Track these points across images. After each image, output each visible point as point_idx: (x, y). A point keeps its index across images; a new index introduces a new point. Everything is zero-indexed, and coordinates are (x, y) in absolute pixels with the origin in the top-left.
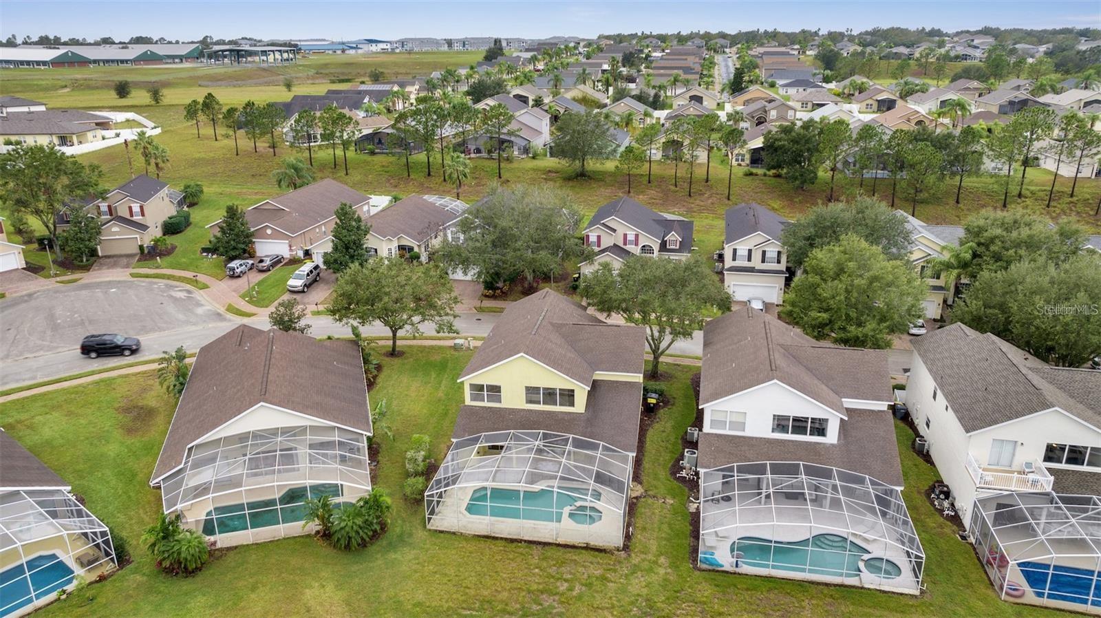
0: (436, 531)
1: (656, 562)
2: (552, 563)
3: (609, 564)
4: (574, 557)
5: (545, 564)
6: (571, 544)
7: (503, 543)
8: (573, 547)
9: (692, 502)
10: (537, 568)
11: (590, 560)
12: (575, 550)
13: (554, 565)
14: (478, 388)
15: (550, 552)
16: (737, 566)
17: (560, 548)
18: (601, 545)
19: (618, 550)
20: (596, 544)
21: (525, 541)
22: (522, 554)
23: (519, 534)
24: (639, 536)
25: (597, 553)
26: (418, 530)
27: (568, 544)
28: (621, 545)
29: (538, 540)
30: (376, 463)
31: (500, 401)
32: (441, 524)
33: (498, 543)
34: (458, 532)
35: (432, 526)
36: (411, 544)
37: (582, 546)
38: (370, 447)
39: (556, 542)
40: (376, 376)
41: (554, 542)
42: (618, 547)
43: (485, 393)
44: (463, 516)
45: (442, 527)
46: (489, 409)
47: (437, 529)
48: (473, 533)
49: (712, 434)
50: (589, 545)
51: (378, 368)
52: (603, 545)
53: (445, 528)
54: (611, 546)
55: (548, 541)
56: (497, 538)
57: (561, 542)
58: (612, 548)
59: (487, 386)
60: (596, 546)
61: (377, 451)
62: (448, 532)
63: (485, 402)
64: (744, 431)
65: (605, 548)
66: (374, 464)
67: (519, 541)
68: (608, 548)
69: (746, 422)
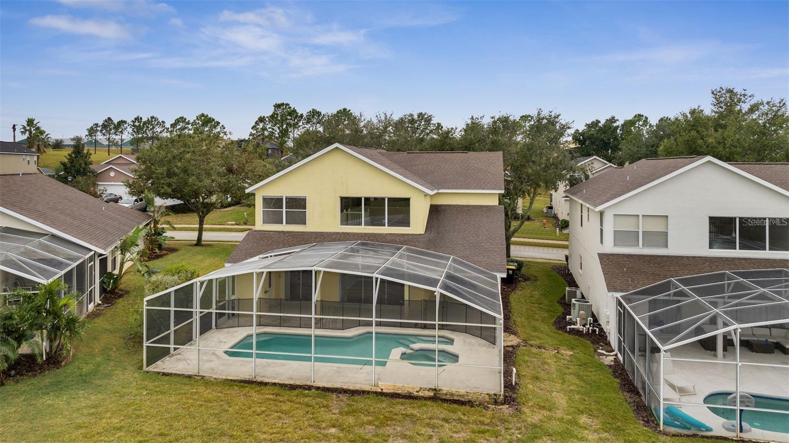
0: (159, 373)
1: (574, 422)
2: (365, 419)
3: (482, 423)
4: (410, 411)
5: (351, 420)
6: (405, 392)
7: (276, 390)
8: (409, 397)
9: (603, 354)
10: (334, 426)
11: (443, 416)
12: (411, 401)
13: (370, 423)
14: (273, 203)
15: (361, 403)
16: (741, 430)
17: (383, 398)
18: (462, 391)
19: (496, 402)
20: (454, 390)
21: (318, 388)
22: (308, 405)
23: (309, 379)
24: (530, 386)
25: (455, 406)
26: (126, 371)
27: (398, 392)
28: (500, 395)
29: (342, 386)
30: (110, 305)
31: (304, 222)
32: (172, 366)
33: (265, 390)
34: (198, 376)
35: (155, 368)
36: (100, 386)
37: (426, 396)
38: (113, 292)
39: (376, 389)
40: (167, 254)
41: (372, 389)
42: (495, 397)
43: (284, 210)
44: (216, 359)
45: (173, 369)
46: (288, 234)
47: (163, 371)
48: (224, 377)
49: (618, 254)
50: (439, 394)
51: (173, 250)
52: (467, 392)
53: (176, 370)
54: (483, 395)
55: (360, 388)
56: (266, 384)
57: (386, 389)
58: (483, 398)
59: (286, 199)
60: (452, 395)
61: (121, 296)
62: (179, 375)
63: (282, 223)
64: (667, 247)
65: (470, 398)
66: (106, 305)
67: (306, 387)
68: (476, 398)
69: (668, 231)
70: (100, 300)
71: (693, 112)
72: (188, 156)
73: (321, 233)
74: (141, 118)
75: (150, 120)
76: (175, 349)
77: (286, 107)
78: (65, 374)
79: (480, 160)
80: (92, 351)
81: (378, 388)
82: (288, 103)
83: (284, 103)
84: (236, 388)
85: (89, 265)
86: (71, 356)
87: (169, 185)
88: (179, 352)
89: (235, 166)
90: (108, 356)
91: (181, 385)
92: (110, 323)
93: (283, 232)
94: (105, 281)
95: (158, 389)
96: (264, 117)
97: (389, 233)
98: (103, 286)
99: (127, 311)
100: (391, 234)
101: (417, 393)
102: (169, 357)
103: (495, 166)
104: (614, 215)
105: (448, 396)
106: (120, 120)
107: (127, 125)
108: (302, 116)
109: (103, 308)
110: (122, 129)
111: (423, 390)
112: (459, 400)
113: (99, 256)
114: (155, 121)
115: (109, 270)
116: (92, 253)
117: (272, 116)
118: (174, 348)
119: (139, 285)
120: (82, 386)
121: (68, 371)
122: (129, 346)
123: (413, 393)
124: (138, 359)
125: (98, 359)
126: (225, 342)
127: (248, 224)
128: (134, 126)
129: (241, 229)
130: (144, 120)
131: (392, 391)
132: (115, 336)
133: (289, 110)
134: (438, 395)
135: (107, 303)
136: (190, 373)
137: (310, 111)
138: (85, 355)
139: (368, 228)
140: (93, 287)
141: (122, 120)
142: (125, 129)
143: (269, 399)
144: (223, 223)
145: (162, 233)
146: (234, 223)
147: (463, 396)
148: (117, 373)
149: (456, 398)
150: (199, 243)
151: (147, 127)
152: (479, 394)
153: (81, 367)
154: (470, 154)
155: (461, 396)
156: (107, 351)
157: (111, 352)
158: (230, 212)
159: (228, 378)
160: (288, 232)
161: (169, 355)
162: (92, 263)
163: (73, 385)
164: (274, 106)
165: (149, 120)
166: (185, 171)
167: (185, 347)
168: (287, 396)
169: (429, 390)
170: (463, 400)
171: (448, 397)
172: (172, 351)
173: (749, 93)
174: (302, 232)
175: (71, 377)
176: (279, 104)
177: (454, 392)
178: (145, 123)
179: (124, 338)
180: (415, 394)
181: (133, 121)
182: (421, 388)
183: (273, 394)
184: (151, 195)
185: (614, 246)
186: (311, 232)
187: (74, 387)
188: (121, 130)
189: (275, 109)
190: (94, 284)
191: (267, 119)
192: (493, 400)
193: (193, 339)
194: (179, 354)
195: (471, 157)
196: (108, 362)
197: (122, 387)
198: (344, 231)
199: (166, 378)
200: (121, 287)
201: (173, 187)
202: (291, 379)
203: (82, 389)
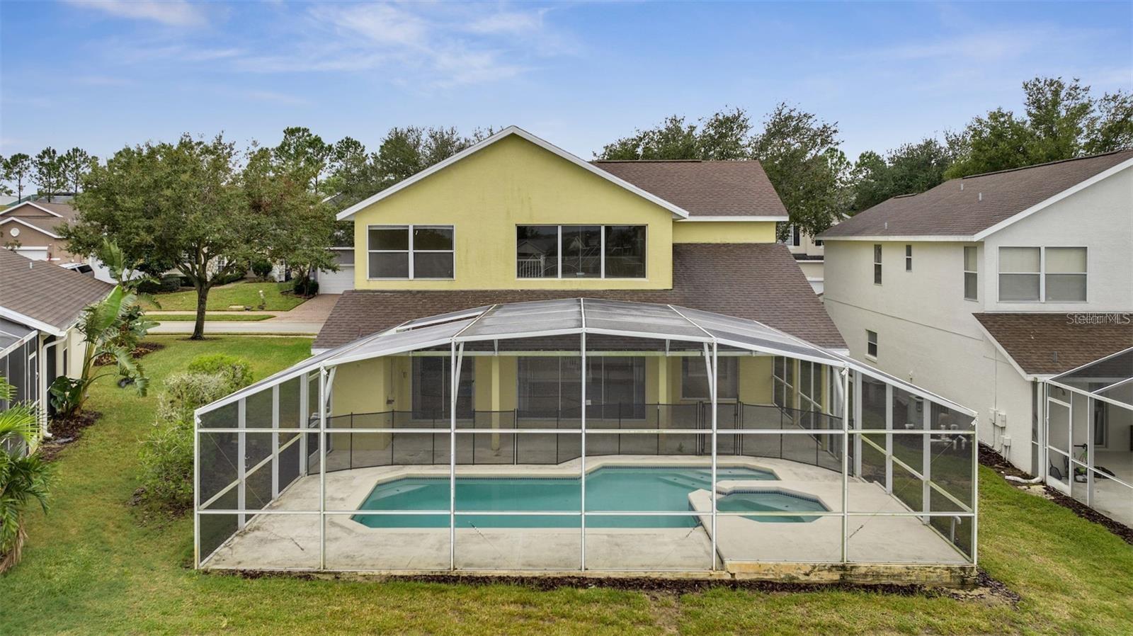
0: (233, 573)
6: (781, 576)
7: (515, 592)
8: (792, 586)
9: (1018, 482)
14: (388, 239)
18: (898, 567)
19: (963, 584)
20: (880, 566)
21: (600, 582)
26: (156, 573)
27: (766, 577)
28: (973, 568)
29: (647, 575)
30: (71, 439)
31: (449, 273)
32: (256, 555)
33: (491, 592)
34: (325, 573)
35: (217, 562)
36: (107, 614)
37: (823, 581)
38: (69, 414)
39: (720, 575)
40: (147, 352)
41: (711, 575)
42: (962, 574)
43: (411, 251)
44: (345, 534)
45: (259, 561)
46: (420, 295)
47: (241, 567)
48: (384, 573)
49: (1007, 314)
50: (850, 575)
51: (156, 347)
52: (907, 568)
53: (269, 563)
54: (938, 570)
55: (688, 575)
56: (485, 580)
57: (742, 573)
58: (938, 576)
59: (415, 231)
60: (877, 575)
61: (88, 423)
62: (281, 574)
63: (408, 277)
64: (1085, 300)
65: (914, 578)
66: (62, 440)
67: (574, 581)
68: (924, 579)
69: (1088, 273)
70: (49, 431)
71: (994, 116)
72: (185, 177)
73: (481, 291)
74: (54, 152)
75: (72, 154)
76: (248, 517)
77: (303, 134)
78: (12, 594)
79: (727, 173)
80: (64, 536)
81: (724, 572)
82: (307, 128)
83: (300, 128)
84: (428, 594)
85: (30, 357)
86: (19, 550)
87: (150, 230)
88: (255, 524)
89: (266, 199)
90: (102, 542)
91: (299, 598)
92: (86, 474)
93: (410, 292)
94: (54, 394)
95: (250, 612)
96: (267, 149)
97: (607, 289)
98: (51, 405)
99: (112, 449)
100: (612, 290)
101: (807, 578)
102: (237, 535)
103: (757, 181)
104: (1000, 247)
105: (869, 579)
106: (17, 154)
107: (30, 162)
108: (330, 148)
109: (57, 446)
110: (21, 169)
111: (819, 571)
112: (891, 585)
113: (45, 342)
114: (81, 155)
115: (60, 373)
116: (34, 334)
117: (282, 147)
118: (246, 515)
119: (116, 401)
120: (61, 618)
121: (18, 586)
122: (140, 518)
123: (798, 578)
124: (172, 546)
125: (82, 551)
126: (342, 499)
127: (266, 308)
128: (42, 164)
129: (256, 316)
130: (58, 154)
131: (754, 577)
132: (104, 499)
133: (308, 138)
134: (849, 578)
135: (63, 437)
136: (306, 569)
137: (343, 141)
138: (50, 545)
139: (570, 281)
140: (36, 403)
141: (19, 154)
142: (26, 169)
143: (511, 614)
144: (224, 309)
145: (136, 316)
146: (242, 307)
147: (900, 575)
148: (138, 581)
149: (884, 581)
150: (198, 335)
151: (66, 166)
152: (931, 569)
153: (47, 573)
154: (706, 164)
155: (895, 576)
156: (96, 531)
157: (106, 534)
158: (231, 291)
159: (394, 573)
160: (418, 292)
161: (238, 532)
162: (35, 354)
163: (36, 618)
164: (285, 132)
165: (69, 154)
166: (178, 204)
167: (263, 512)
168: (548, 605)
169: (830, 570)
170: (900, 583)
171: (869, 581)
172: (242, 524)
173: (1082, 85)
174: (446, 292)
175: (27, 599)
176: (292, 129)
177: (882, 570)
178: (61, 159)
179: (125, 503)
180: (803, 578)
181: (39, 156)
182: (814, 567)
183: (515, 602)
184: (115, 248)
185: (1000, 299)
186: (462, 291)
187: (40, 624)
188: (18, 170)
189: (285, 137)
190: (38, 398)
191: (272, 153)
192: (958, 580)
193: (273, 496)
194: (257, 528)
195: (709, 169)
196: (107, 555)
197: (164, 613)
198: (526, 288)
199: (256, 583)
200: (85, 406)
201: (157, 234)
202: (530, 565)
203: (62, 626)
